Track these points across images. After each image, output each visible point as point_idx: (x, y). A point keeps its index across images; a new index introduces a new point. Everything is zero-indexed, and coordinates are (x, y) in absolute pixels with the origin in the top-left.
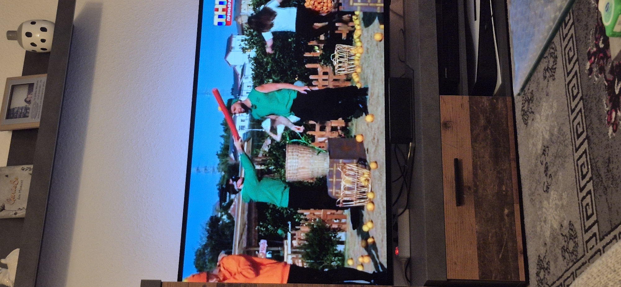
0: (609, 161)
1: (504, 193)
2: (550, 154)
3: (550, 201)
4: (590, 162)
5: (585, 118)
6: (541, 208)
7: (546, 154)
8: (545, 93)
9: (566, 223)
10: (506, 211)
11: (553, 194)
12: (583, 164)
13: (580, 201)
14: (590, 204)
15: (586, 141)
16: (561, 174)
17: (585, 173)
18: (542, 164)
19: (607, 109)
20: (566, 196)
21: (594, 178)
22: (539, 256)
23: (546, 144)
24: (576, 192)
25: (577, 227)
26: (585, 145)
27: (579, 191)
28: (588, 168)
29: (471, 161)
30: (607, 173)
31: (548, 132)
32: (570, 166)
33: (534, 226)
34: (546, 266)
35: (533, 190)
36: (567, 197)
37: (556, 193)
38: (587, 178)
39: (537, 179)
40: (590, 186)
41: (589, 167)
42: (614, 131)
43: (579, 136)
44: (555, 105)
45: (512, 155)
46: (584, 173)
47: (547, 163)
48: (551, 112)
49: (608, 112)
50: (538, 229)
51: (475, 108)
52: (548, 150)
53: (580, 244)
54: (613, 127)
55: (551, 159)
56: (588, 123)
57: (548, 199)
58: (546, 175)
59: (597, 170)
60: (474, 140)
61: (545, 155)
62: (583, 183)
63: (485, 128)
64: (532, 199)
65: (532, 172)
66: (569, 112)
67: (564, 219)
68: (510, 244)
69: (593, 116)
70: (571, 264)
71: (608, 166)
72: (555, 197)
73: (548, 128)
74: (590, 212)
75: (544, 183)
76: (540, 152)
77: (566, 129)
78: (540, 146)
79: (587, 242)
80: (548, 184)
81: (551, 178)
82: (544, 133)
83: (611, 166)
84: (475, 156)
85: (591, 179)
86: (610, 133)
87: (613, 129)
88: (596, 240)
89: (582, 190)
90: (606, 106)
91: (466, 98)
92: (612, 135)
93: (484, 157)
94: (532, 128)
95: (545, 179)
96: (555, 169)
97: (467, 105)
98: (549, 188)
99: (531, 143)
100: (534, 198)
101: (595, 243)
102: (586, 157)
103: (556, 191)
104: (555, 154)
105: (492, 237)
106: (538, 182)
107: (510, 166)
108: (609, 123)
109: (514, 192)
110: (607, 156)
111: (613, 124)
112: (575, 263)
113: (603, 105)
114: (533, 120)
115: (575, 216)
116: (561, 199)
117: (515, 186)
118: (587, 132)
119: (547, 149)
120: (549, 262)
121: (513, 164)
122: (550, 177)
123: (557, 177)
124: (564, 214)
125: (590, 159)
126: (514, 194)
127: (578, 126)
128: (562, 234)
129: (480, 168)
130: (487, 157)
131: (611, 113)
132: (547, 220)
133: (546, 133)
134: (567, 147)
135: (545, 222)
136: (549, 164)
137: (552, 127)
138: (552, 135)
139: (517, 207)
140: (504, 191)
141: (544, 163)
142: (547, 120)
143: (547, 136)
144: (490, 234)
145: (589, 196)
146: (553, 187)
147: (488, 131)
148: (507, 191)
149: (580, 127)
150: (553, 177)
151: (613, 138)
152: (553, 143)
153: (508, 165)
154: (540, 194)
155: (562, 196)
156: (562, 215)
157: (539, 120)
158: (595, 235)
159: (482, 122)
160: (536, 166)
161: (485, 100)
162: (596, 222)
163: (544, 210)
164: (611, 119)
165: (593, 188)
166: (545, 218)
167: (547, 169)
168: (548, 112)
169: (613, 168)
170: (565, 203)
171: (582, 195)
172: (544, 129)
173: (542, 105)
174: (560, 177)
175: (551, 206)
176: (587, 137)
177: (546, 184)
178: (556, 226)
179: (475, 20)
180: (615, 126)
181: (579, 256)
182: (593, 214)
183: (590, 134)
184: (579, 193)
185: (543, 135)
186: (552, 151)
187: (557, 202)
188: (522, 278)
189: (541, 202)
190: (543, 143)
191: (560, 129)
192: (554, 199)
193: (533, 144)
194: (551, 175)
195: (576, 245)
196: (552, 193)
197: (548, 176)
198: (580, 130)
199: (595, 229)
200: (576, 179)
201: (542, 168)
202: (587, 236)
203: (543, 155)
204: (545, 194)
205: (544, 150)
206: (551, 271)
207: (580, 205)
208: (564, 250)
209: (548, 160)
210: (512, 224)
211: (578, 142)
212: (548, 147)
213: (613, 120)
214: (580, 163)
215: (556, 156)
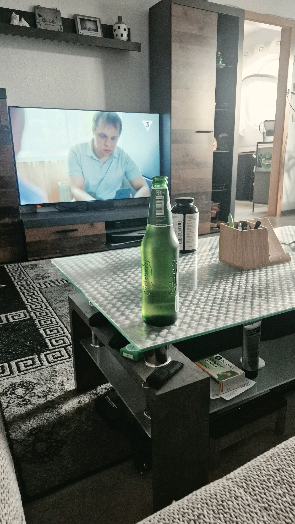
0: (70, 290)
9: (50, 275)
10: (58, 251)
13: (57, 280)
14: (55, 284)
22: (38, 265)
24: (61, 278)
25: (47, 280)
29: (77, 236)
34: (33, 268)
40: (62, 283)
45: (82, 252)
51: (101, 236)
53: (39, 281)
60: (87, 237)
62: (64, 281)
63: (93, 241)
70: (32, 278)
74: (51, 284)
79: (40, 284)
83: (68, 291)
84: (80, 237)
85: (65, 284)
88: (39, 287)
89: (61, 281)
91: (105, 232)
93: (80, 241)
97: (101, 233)
101: (38, 287)
109: (66, 254)
112: (32, 279)
115: (52, 278)
117: (68, 254)
120: (35, 269)
121: (78, 253)
128: (45, 274)
129: (75, 240)
139: (60, 255)
144: (47, 245)
145: (58, 283)
147: (91, 242)
148: (67, 250)
156: (53, 273)
158: (41, 286)
159: (95, 239)
161: (104, 240)
162: (47, 287)
171: (59, 280)
178: (49, 271)
179: (138, 234)
181: (34, 281)
182: (50, 285)
188: (30, 259)
195: (40, 280)
199: (44, 286)
202: (42, 284)
206: (31, 270)
208: (38, 275)
210: (52, 254)
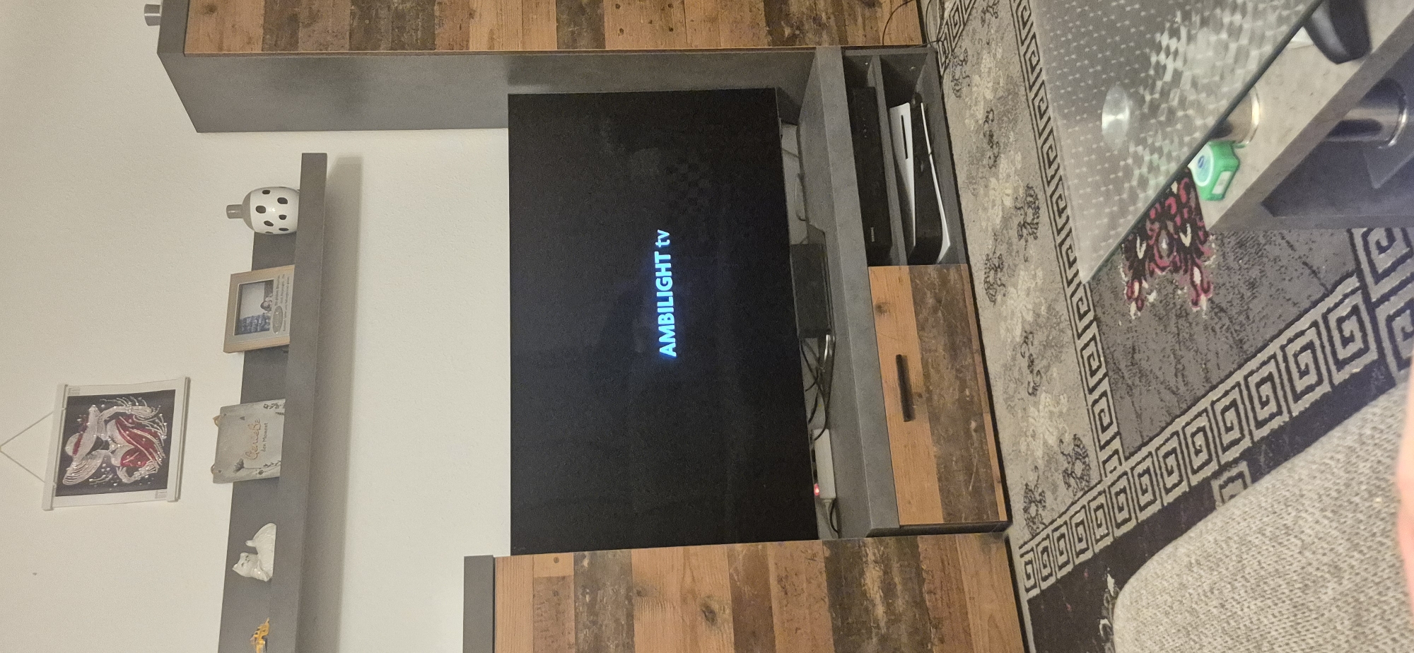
0: (1134, 350)
1: (968, 399)
2: (1036, 343)
3: (1041, 407)
4: (1104, 353)
5: (1091, 291)
6: (1026, 417)
7: (1030, 343)
8: (1022, 257)
9: (1068, 438)
10: (973, 425)
11: (1044, 398)
12: (1092, 354)
13: (1090, 407)
14: (1106, 410)
15: (1095, 324)
16: (1055, 369)
17: (1096, 367)
18: (1023, 357)
19: (1126, 279)
20: (1066, 399)
21: (1111, 373)
22: (1027, 485)
23: (1028, 328)
24: (1082, 394)
25: (1087, 441)
26: (1094, 329)
27: (1087, 392)
28: (1100, 361)
29: (919, 356)
30: (1131, 367)
31: (1031, 312)
32: (1070, 357)
33: (1016, 444)
34: (1039, 499)
35: (1011, 393)
36: (1068, 401)
37: (1050, 396)
38: (1100, 375)
39: (1017, 377)
40: (1105, 386)
41: (1102, 359)
42: (1139, 309)
43: (1081, 317)
44: (1040, 273)
46: (1094, 367)
47: (1031, 355)
48: (1034, 284)
49: (1127, 282)
50: (1023, 448)
51: (918, 282)
52: (1033, 337)
53: (1094, 465)
54: (1137, 303)
55: (1038, 348)
56: (1096, 298)
57: (1036, 404)
58: (1031, 372)
59: (1115, 364)
60: (921, 327)
61: (1027, 344)
62: (1092, 382)
63: (935, 310)
64: (1010, 405)
65: (1007, 368)
66: (1063, 284)
67: (1066, 432)
68: (982, 470)
69: (1102, 289)
70: (1080, 495)
71: (1133, 357)
72: (1048, 402)
73: (1030, 307)
74: (1106, 422)
75: (1029, 383)
76: (1018, 339)
77: (1061, 307)
78: (1018, 332)
79: (1105, 462)
80: (1035, 384)
81: (1039, 376)
82: (1024, 314)
83: (1137, 356)
84: (924, 350)
85: (1105, 375)
86: (1132, 313)
87: (1137, 307)
88: (1120, 461)
89: (1091, 391)
90: (1123, 276)
91: (905, 269)
92: (1135, 315)
93: (936, 351)
94: (1004, 307)
95: (1030, 378)
96: (1045, 362)
97: (907, 280)
98: (1037, 390)
99: (1004, 327)
100: (1012, 404)
101: (1117, 464)
102: (1096, 346)
103: (1049, 393)
104: (1045, 343)
105: (956, 462)
106: (1018, 381)
107: (974, 361)
108: (1129, 298)
109: (982, 396)
110: (1129, 344)
111: (1136, 300)
112: (1086, 493)
113: (1119, 274)
114: (1004, 295)
115: (1083, 428)
116: (1058, 403)
117: (983, 389)
118: (1095, 311)
119: (1030, 336)
120: (1043, 492)
121: (978, 358)
122: (1037, 375)
123: (1049, 373)
124: (1065, 426)
125: (1103, 349)
126: (982, 399)
127: (1080, 303)
128: (1062, 453)
129: (932, 366)
130: (941, 350)
131: (1132, 284)
132: (1037, 434)
133: (1028, 313)
134: (1063, 332)
135: (1033, 436)
136: (1034, 356)
137: (1037, 306)
138: (1038, 315)
139: (987, 418)
140: (968, 397)
141: (1027, 355)
142: (1028, 295)
143: (1030, 317)
144: (954, 459)
145: (1104, 400)
146: (1044, 388)
147: (940, 314)
148: (972, 397)
149: (1083, 304)
150: (1043, 375)
151: (1138, 319)
152: (1041, 327)
153: (969, 361)
154: (1022, 399)
155: (1060, 400)
156: (1060, 426)
157: (1015, 296)
158: (1116, 452)
159: (930, 301)
160: (1014, 359)
161: (927, 271)
162: (1118, 434)
163: (1031, 420)
164: (1133, 292)
165: (1111, 388)
166: (1033, 431)
167: (1032, 363)
168: (1029, 285)
169: (1140, 360)
170: (1064, 410)
171: (1091, 398)
172: (1024, 307)
173: (1019, 275)
174: (1055, 375)
175: (1042, 414)
176: (1096, 318)
177: (1032, 384)
178: (1054, 442)
179: (907, 158)
180: (1140, 302)
181: (1093, 483)
182: (1111, 423)
183: (1100, 314)
184: (1088, 396)
185: (1022, 317)
186: (1039, 337)
187: (1052, 408)
188: (1003, 517)
189: (1024, 409)
190: (1023, 328)
191: (1049, 308)
192: (1047, 404)
193: (1008, 330)
194: (1039, 371)
195: (1087, 466)
196: (1043, 395)
197: (1035, 372)
198: (1083, 308)
199: (1116, 444)
200: (1081, 376)
201: (1024, 363)
202: (1104, 454)
203: (1025, 344)
204: (1032, 398)
205: (1026, 337)
206: (1047, 505)
207: (1091, 411)
208: (1069, 474)
209: (1034, 350)
210: (983, 442)
211: (1081, 325)
212: (1031, 333)
213: (1136, 293)
214: (1086, 353)
215: (1047, 345)
